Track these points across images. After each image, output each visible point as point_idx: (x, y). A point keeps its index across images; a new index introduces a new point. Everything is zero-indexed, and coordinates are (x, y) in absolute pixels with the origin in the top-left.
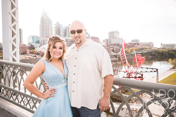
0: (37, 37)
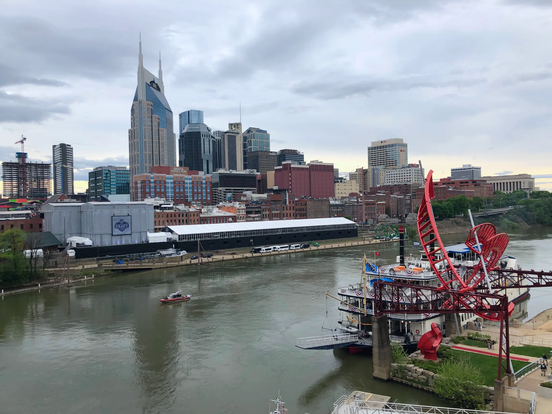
0: (121, 171)
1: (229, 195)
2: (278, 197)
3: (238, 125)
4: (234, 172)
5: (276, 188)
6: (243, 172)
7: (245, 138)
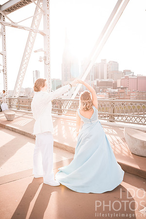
0: (58, 81)
1: (101, 90)
2: (122, 91)
3: (105, 60)
4: (103, 80)
5: (122, 87)
6: (107, 80)
7: (108, 65)
